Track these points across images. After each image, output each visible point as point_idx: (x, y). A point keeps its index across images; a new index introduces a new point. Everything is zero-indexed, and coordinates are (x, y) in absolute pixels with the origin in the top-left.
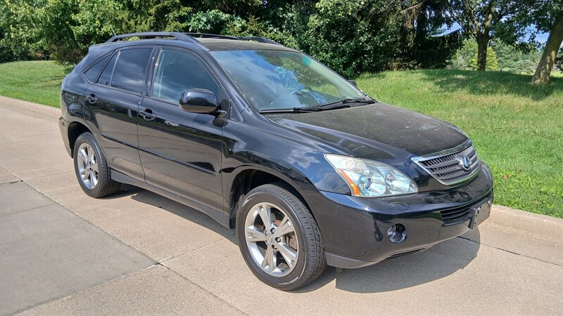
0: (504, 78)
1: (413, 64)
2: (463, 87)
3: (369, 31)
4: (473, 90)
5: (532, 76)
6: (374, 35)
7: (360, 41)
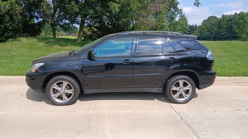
0: (68, 40)
1: (26, 35)
2: (56, 44)
3: (11, 21)
4: (60, 45)
5: (76, 40)
6: (13, 23)
7: (7, 25)
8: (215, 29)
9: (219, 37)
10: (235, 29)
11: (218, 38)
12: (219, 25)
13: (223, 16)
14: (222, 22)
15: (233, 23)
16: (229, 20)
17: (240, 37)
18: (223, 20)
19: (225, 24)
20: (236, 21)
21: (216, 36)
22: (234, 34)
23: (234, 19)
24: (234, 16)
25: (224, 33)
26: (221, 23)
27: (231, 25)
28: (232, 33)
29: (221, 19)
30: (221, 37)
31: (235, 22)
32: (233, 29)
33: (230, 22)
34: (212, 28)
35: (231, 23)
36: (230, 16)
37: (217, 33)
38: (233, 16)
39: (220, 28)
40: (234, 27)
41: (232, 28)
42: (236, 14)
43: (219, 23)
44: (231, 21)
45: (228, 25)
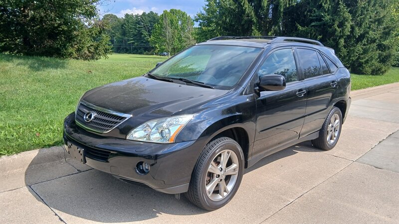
8: (118, 35)
9: (126, 48)
10: (146, 37)
11: (123, 49)
12: (122, 28)
13: (127, 15)
14: (127, 24)
15: (142, 28)
16: (136, 23)
17: (153, 48)
18: (128, 22)
19: (131, 27)
20: (145, 25)
21: (121, 46)
22: (144, 43)
23: (142, 22)
24: (142, 18)
25: (131, 42)
26: (126, 27)
27: (139, 31)
28: (142, 42)
29: (124, 20)
30: (127, 47)
31: (144, 27)
32: (143, 36)
33: (138, 26)
34: (112, 33)
35: (139, 28)
36: (137, 16)
37: (122, 42)
38: (141, 16)
39: (124, 34)
40: (145, 33)
41: (142, 34)
42: (144, 14)
43: (122, 26)
44: (139, 24)
45: (136, 29)
